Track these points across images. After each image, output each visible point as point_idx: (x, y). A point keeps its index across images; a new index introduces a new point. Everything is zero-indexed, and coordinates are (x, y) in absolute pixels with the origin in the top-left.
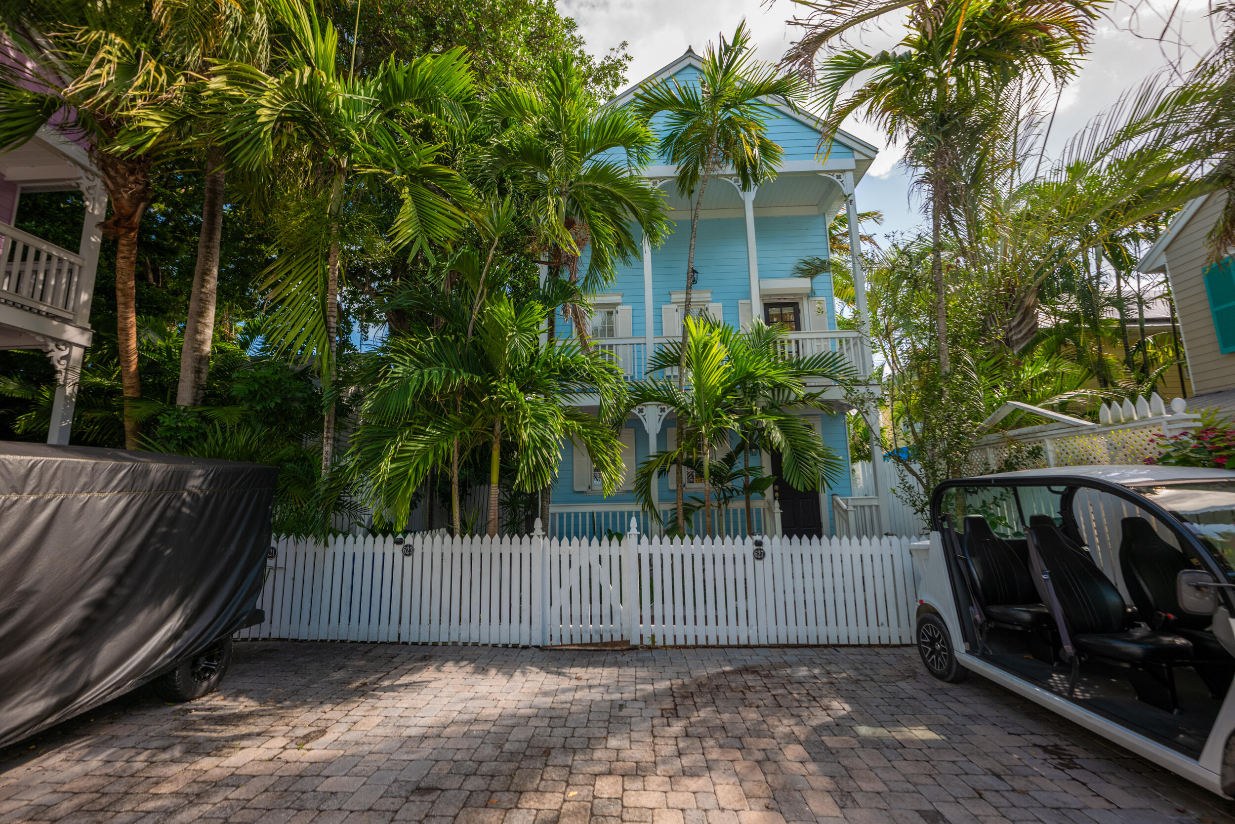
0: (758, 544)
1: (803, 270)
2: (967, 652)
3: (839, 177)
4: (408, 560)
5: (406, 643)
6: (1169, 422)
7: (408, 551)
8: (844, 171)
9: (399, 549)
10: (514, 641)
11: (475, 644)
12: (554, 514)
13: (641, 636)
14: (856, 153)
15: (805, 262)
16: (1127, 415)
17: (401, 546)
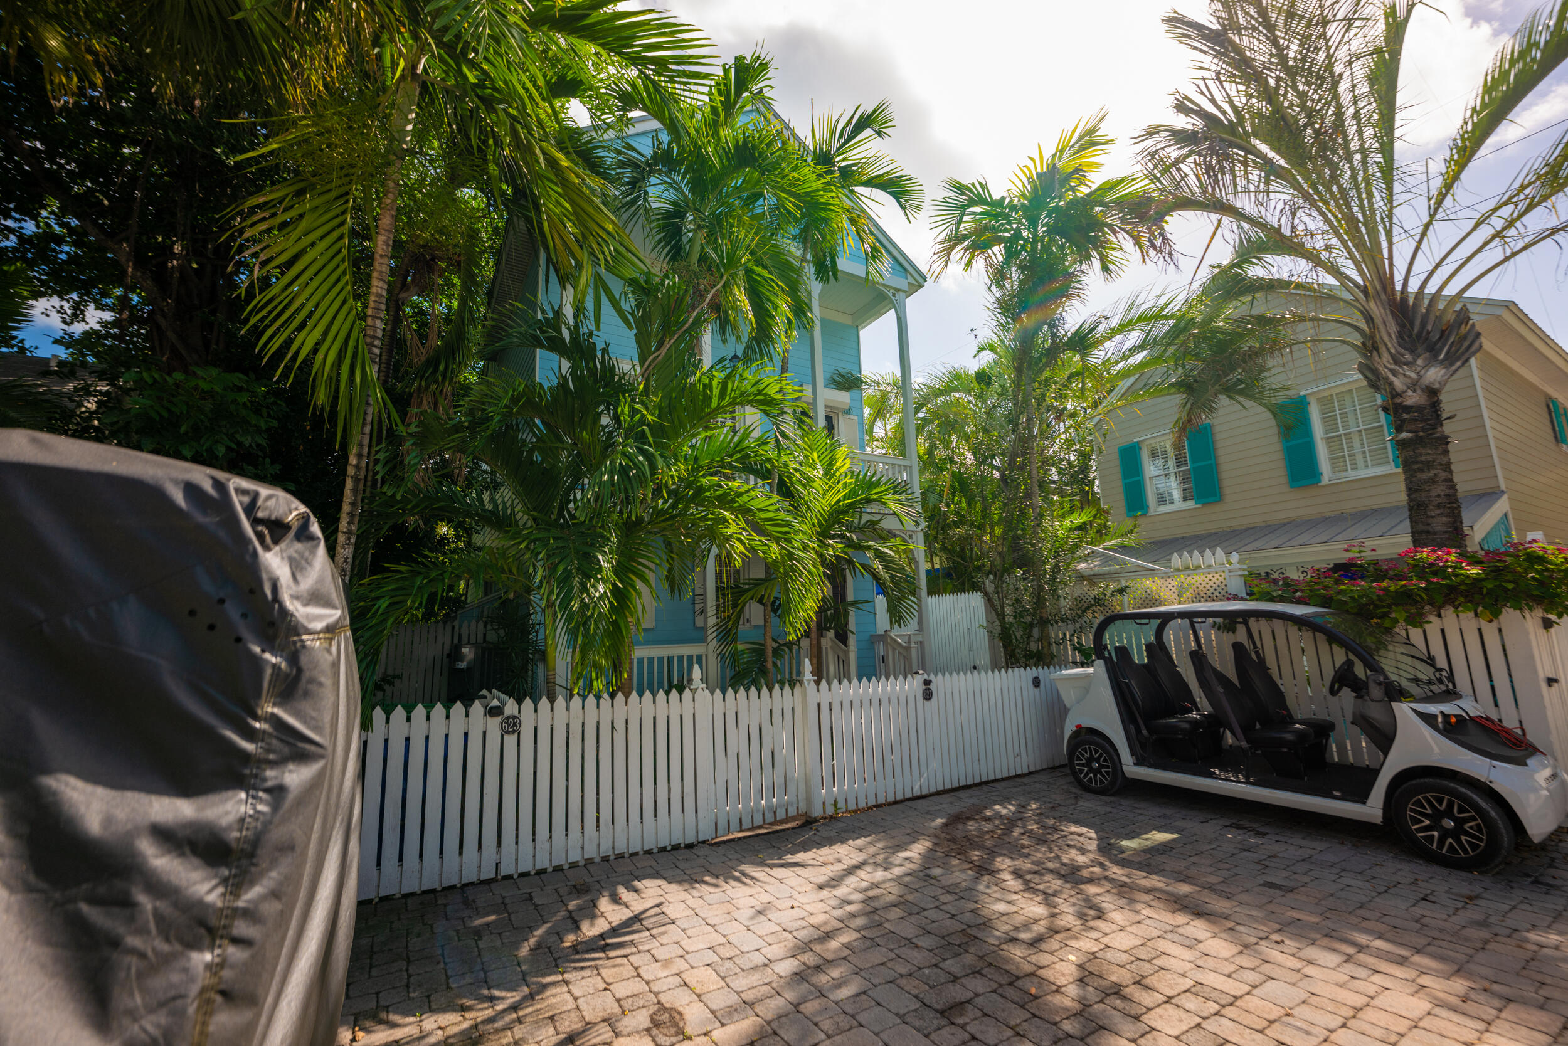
0: (927, 683)
1: (838, 382)
2: (1135, 764)
3: (894, 295)
4: (510, 740)
5: (509, 877)
6: (1230, 571)
7: (512, 726)
8: (898, 290)
9: (494, 723)
10: (677, 839)
11: (621, 856)
12: (641, 661)
13: (824, 804)
14: (909, 276)
15: (840, 374)
16: (1195, 563)
17: (497, 720)
